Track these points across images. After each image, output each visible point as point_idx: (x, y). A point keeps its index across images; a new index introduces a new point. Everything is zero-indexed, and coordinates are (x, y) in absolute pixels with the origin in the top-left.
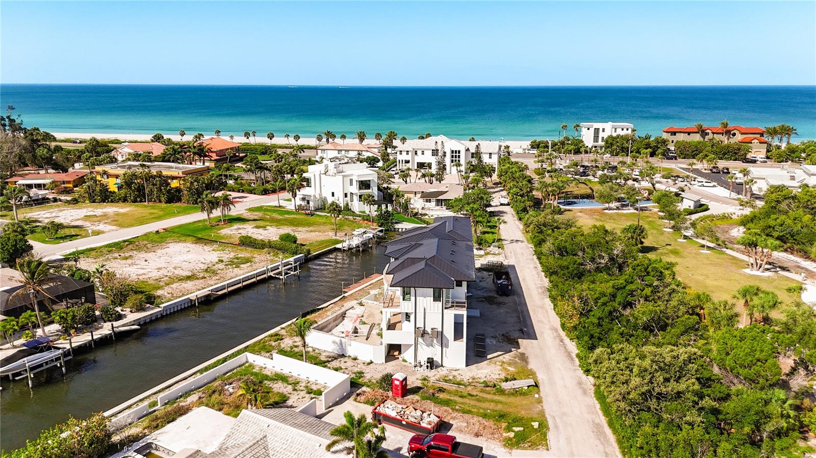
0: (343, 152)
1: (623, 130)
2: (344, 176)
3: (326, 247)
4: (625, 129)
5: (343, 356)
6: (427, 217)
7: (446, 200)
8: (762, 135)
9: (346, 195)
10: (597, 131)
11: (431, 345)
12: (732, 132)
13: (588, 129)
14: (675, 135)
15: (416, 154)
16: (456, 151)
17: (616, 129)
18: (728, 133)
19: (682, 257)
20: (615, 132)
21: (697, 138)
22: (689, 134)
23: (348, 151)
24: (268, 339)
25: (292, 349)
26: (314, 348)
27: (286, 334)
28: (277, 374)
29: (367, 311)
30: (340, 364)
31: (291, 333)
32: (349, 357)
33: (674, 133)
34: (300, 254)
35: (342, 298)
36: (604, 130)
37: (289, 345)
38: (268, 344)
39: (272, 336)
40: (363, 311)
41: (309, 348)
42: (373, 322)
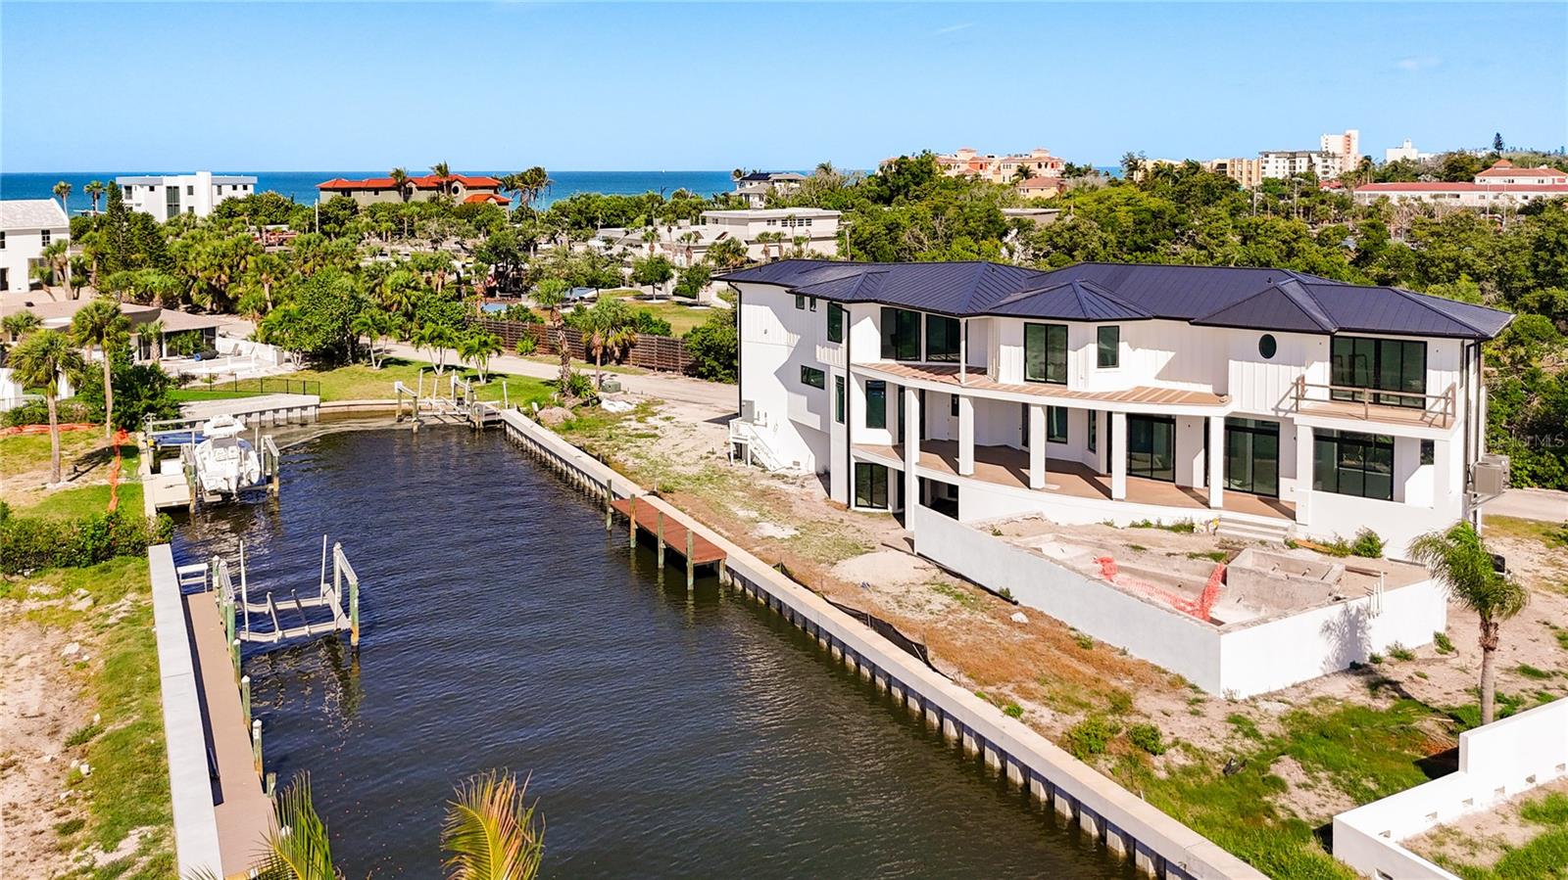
1: (235, 188)
4: (240, 187)
8: (495, 189)
10: (173, 193)
12: (453, 185)
14: (349, 195)
17: (219, 187)
20: (220, 193)
22: (379, 193)
24: (1114, 763)
25: (1257, 736)
26: (1268, 697)
27: (1080, 717)
28: (1530, 813)
29: (1086, 538)
30: (1442, 686)
31: (1081, 705)
32: (1375, 659)
33: (347, 191)
34: (140, 549)
35: (785, 572)
36: (190, 190)
37: (1222, 731)
38: (1170, 772)
39: (1082, 745)
40: (1077, 543)
41: (1263, 705)
42: (1211, 545)
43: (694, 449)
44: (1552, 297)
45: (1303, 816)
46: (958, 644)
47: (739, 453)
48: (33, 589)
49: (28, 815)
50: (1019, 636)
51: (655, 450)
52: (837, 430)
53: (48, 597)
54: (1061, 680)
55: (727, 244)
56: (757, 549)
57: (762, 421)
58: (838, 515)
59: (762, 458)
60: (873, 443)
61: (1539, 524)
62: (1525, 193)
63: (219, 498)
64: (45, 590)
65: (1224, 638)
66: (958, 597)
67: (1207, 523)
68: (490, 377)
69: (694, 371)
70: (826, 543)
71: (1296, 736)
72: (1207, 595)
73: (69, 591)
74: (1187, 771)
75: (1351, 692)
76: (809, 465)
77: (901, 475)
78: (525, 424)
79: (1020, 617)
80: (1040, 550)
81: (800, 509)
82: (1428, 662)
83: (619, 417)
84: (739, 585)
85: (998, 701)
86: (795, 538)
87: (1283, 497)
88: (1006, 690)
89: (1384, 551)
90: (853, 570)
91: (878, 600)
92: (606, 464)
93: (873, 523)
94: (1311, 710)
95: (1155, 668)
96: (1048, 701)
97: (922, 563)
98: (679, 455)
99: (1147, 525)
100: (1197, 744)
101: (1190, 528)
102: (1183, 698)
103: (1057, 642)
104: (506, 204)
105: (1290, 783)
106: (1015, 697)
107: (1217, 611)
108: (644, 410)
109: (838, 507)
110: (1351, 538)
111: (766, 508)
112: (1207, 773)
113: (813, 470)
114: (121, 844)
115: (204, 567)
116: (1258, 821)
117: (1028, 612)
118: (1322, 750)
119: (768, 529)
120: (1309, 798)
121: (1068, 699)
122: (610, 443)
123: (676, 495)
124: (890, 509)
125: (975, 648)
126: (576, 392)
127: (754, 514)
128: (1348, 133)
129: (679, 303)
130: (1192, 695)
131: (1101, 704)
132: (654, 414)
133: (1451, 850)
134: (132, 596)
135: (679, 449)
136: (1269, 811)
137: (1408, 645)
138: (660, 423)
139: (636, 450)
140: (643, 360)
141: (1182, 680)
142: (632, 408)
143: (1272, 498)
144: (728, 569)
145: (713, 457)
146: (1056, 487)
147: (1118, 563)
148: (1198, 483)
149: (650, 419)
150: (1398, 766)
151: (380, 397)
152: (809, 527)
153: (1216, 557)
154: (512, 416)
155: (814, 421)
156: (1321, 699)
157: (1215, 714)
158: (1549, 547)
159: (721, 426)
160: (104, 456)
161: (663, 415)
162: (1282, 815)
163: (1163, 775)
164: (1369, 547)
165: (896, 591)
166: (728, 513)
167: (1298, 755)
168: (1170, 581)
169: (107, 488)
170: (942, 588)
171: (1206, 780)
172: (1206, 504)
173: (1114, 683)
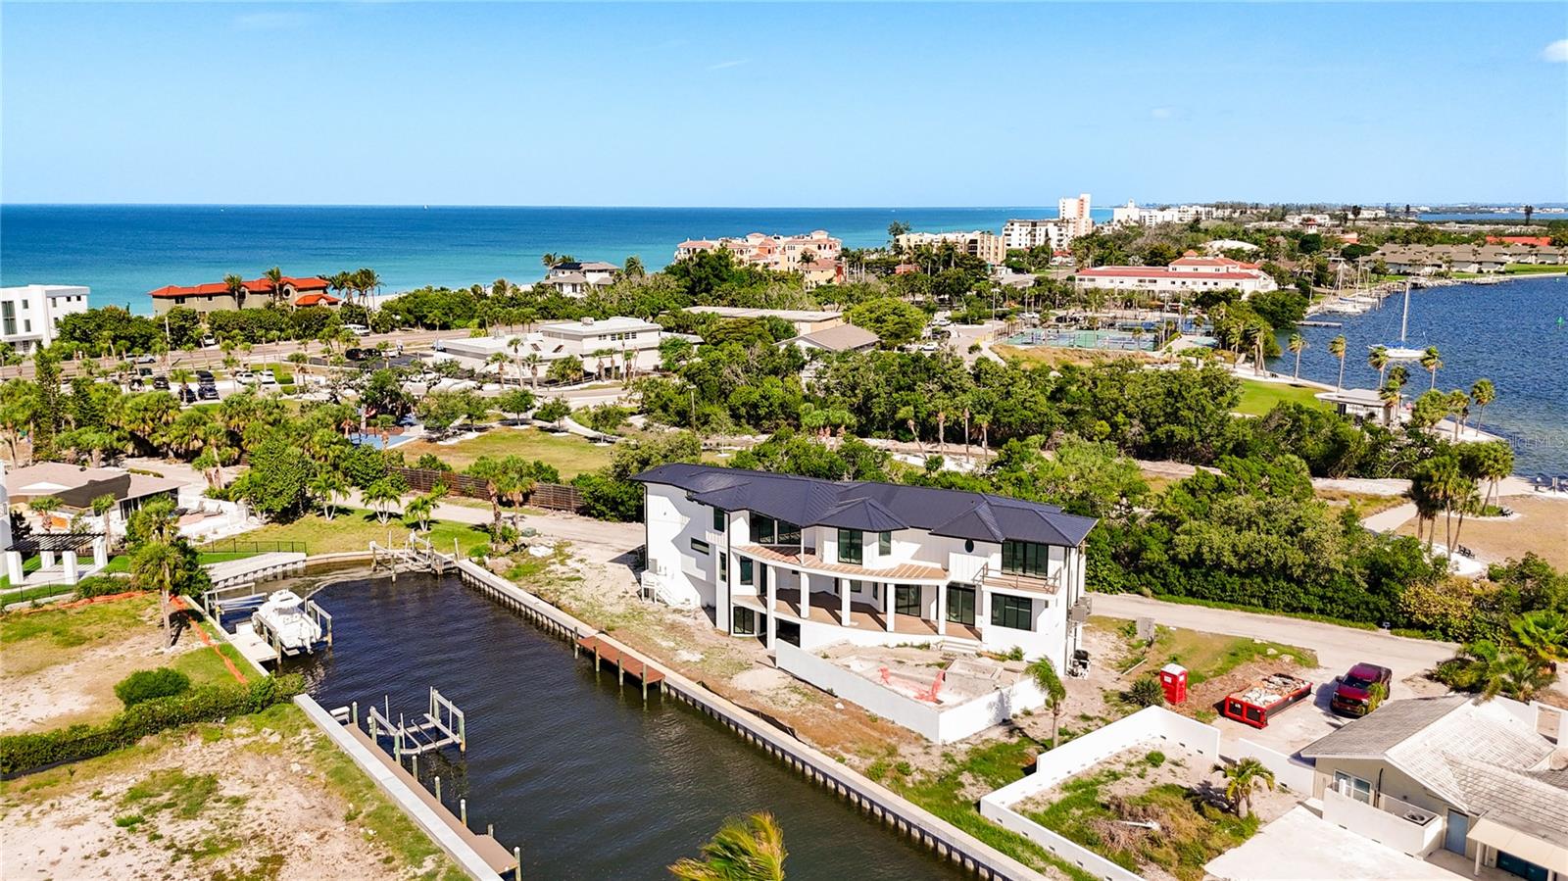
1: (69, 299)
4: (74, 299)
5: (1007, 721)
8: (324, 289)
10: (9, 307)
12: (285, 288)
17: (54, 299)
20: (55, 306)
21: (227, 304)
22: (210, 298)
24: (889, 781)
25: (954, 762)
26: (961, 741)
27: (873, 760)
28: (1066, 788)
29: (874, 657)
30: (1041, 729)
31: (873, 754)
32: (1015, 716)
33: (180, 299)
34: (288, 699)
35: (704, 686)
36: (26, 304)
37: (938, 761)
38: (914, 784)
39: (874, 774)
40: (869, 660)
41: (959, 746)
42: (937, 657)
43: (611, 590)
44: (1173, 432)
45: (970, 798)
46: (810, 724)
47: (647, 593)
48: (236, 731)
49: (357, 857)
50: (840, 717)
51: (586, 591)
52: (721, 586)
53: (248, 736)
54: (862, 741)
55: (566, 362)
56: (682, 671)
57: (663, 572)
58: (725, 641)
59: (663, 596)
60: (745, 594)
61: (1119, 620)
62: (1205, 280)
63: (297, 652)
64: (244, 731)
65: (941, 715)
66: (805, 695)
67: (936, 644)
68: (430, 523)
69: (584, 511)
70: (724, 663)
71: (972, 761)
72: (936, 686)
73: (258, 731)
74: (922, 783)
75: (999, 735)
76: (696, 600)
77: (763, 618)
78: (481, 573)
79: (839, 706)
80: (849, 667)
81: (699, 637)
82: (1039, 715)
83: (544, 562)
84: (673, 693)
85: (833, 755)
86: (702, 660)
87: (977, 626)
88: (836, 749)
89: (1024, 657)
90: (744, 681)
91: (761, 700)
92: (558, 608)
93: (746, 646)
94: (981, 747)
95: (908, 730)
96: (857, 753)
97: (783, 674)
98: (604, 595)
99: (906, 645)
100: (927, 769)
101: (928, 647)
102: (921, 746)
103: (860, 719)
104: (336, 303)
105: (966, 784)
106: (841, 752)
107: (940, 696)
108: (561, 554)
109: (723, 634)
110: (1008, 651)
111: (678, 639)
112: (931, 782)
113: (699, 604)
114: (424, 864)
115: (346, 709)
116: (951, 802)
117: (843, 702)
118: (982, 767)
119: (684, 655)
120: (974, 789)
121: (866, 751)
122: (552, 588)
123: (616, 632)
124: (755, 634)
125: (819, 726)
126: (505, 540)
127: (672, 644)
128: (1082, 196)
129: (542, 429)
130: (925, 744)
131: (882, 752)
132: (569, 557)
133: (1030, 807)
134: (305, 732)
135: (602, 591)
136: (956, 797)
137: (1029, 708)
138: (579, 566)
139: (571, 593)
140: (542, 502)
141: (921, 736)
142: (551, 551)
143: (971, 627)
144: (666, 684)
145: (628, 596)
146: (856, 624)
147: (890, 671)
148: (933, 618)
149: (568, 562)
150: (1014, 771)
151: (350, 550)
152: (709, 652)
153: (940, 665)
154: (469, 566)
155: (702, 575)
156: (986, 740)
157: (936, 752)
158: (1119, 637)
159: (622, 566)
160: (182, 619)
161: (577, 557)
162: (961, 799)
163: (911, 785)
164: (1017, 655)
165: (771, 694)
166: (656, 645)
167: (971, 770)
168: (917, 680)
169: (210, 650)
170: (795, 690)
171: (930, 785)
172: (937, 632)
173: (889, 740)
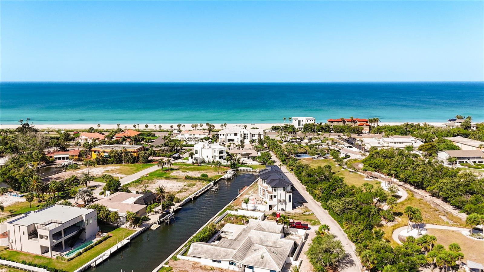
0: (192, 135)
1: (310, 120)
2: (212, 149)
3: (218, 178)
4: (311, 120)
5: (255, 210)
6: (247, 164)
7: (252, 157)
8: (367, 122)
9: (213, 157)
10: (299, 121)
11: (282, 204)
13: (296, 120)
14: (332, 122)
15: (227, 135)
16: (246, 134)
17: (307, 120)
18: (354, 122)
19: (344, 175)
20: (307, 121)
21: (341, 124)
22: (338, 122)
23: (195, 134)
29: (255, 197)
35: (241, 195)
36: (302, 121)
41: (244, 209)
42: (260, 200)
56: (245, 193)
90: (245, 196)
100: (234, 208)
101: (263, 199)
102: (240, 207)
104: (369, 125)
106: (233, 204)
111: (254, 190)
119: (250, 192)
123: (251, 187)
125: (238, 202)
137: (260, 210)
164: (267, 203)
